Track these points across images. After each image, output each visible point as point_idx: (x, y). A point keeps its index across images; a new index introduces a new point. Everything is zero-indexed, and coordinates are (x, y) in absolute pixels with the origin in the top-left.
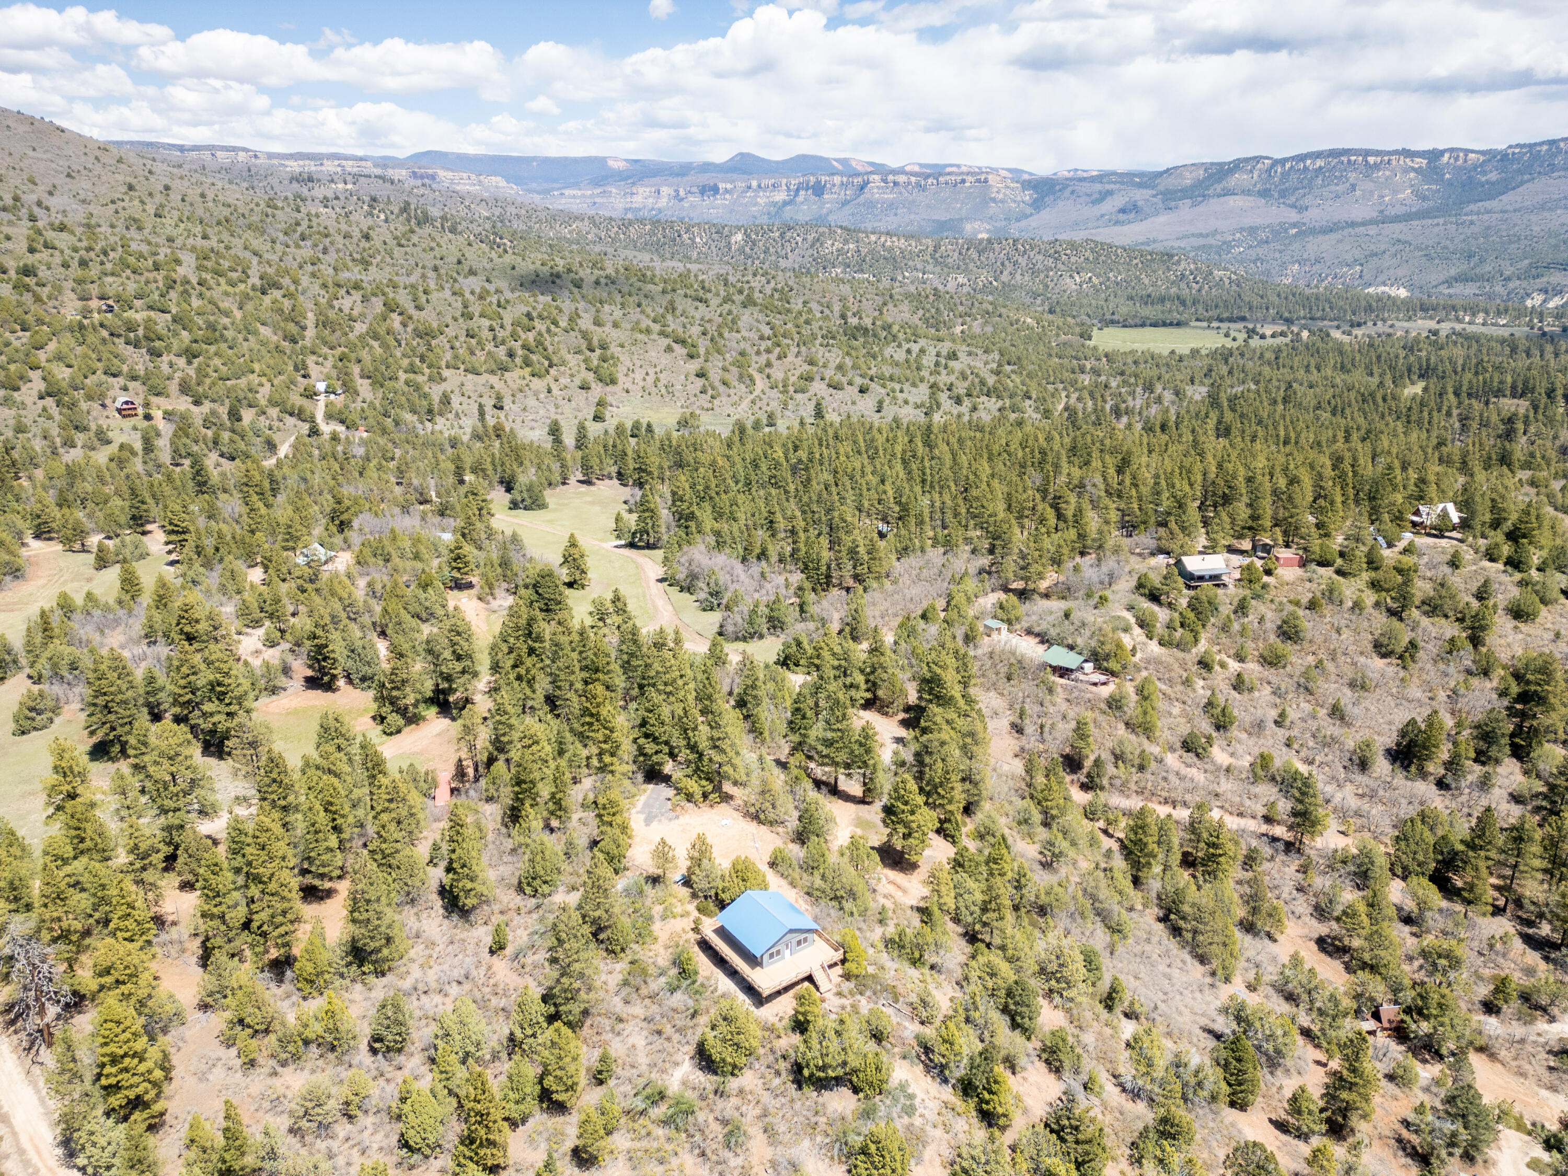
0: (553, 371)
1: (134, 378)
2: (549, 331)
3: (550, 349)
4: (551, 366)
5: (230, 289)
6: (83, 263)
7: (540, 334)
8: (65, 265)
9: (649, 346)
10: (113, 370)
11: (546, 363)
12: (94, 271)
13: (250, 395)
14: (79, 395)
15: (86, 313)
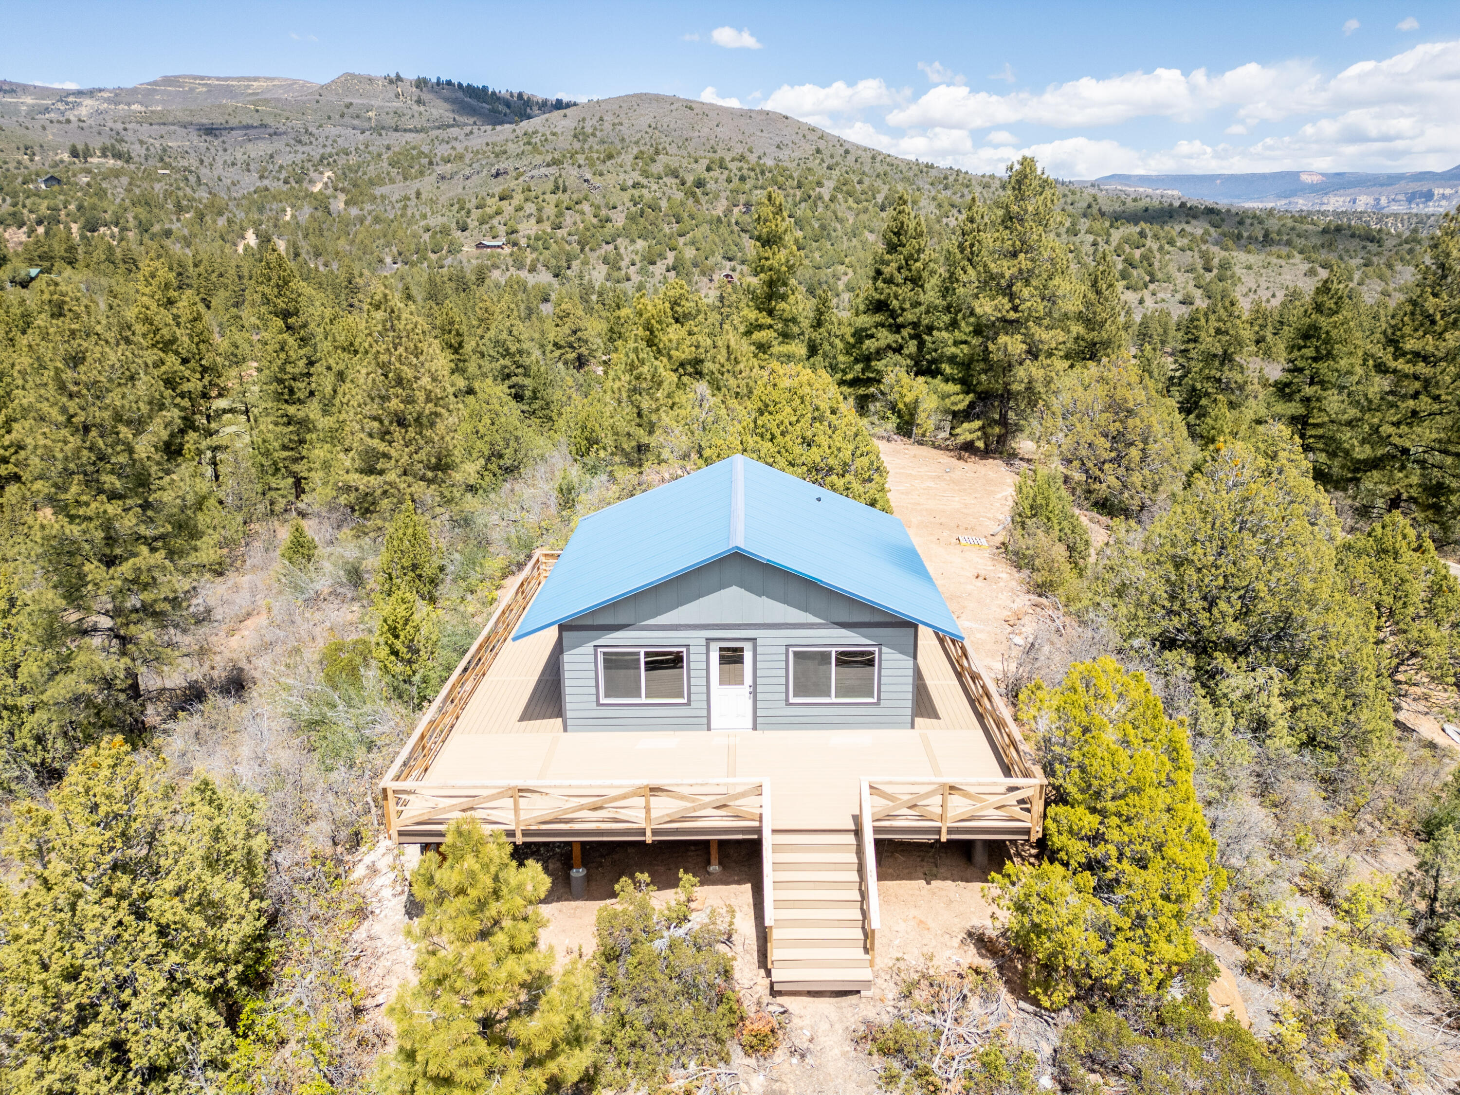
0: (1151, 287)
1: (743, 262)
2: (1161, 248)
3: (1156, 265)
4: (1151, 281)
5: (855, 206)
6: (742, 179)
7: (1150, 250)
8: (729, 181)
9: (1285, 270)
10: (730, 255)
11: (1147, 278)
12: (748, 186)
13: (831, 281)
14: (697, 271)
15: (728, 212)
